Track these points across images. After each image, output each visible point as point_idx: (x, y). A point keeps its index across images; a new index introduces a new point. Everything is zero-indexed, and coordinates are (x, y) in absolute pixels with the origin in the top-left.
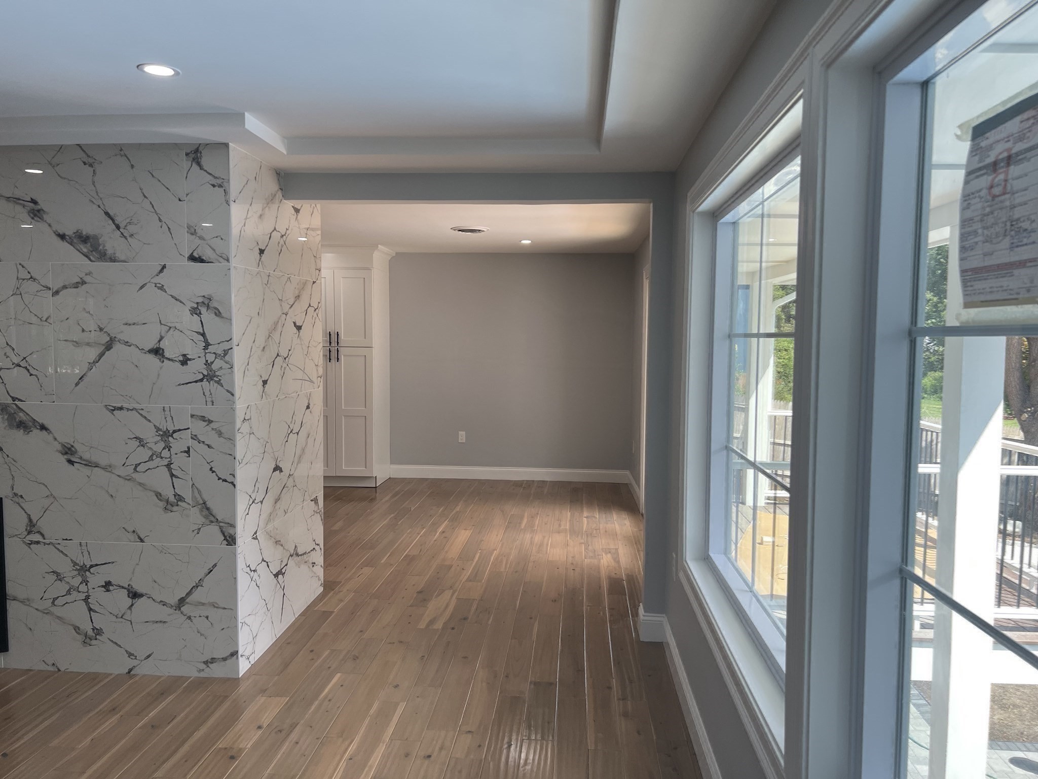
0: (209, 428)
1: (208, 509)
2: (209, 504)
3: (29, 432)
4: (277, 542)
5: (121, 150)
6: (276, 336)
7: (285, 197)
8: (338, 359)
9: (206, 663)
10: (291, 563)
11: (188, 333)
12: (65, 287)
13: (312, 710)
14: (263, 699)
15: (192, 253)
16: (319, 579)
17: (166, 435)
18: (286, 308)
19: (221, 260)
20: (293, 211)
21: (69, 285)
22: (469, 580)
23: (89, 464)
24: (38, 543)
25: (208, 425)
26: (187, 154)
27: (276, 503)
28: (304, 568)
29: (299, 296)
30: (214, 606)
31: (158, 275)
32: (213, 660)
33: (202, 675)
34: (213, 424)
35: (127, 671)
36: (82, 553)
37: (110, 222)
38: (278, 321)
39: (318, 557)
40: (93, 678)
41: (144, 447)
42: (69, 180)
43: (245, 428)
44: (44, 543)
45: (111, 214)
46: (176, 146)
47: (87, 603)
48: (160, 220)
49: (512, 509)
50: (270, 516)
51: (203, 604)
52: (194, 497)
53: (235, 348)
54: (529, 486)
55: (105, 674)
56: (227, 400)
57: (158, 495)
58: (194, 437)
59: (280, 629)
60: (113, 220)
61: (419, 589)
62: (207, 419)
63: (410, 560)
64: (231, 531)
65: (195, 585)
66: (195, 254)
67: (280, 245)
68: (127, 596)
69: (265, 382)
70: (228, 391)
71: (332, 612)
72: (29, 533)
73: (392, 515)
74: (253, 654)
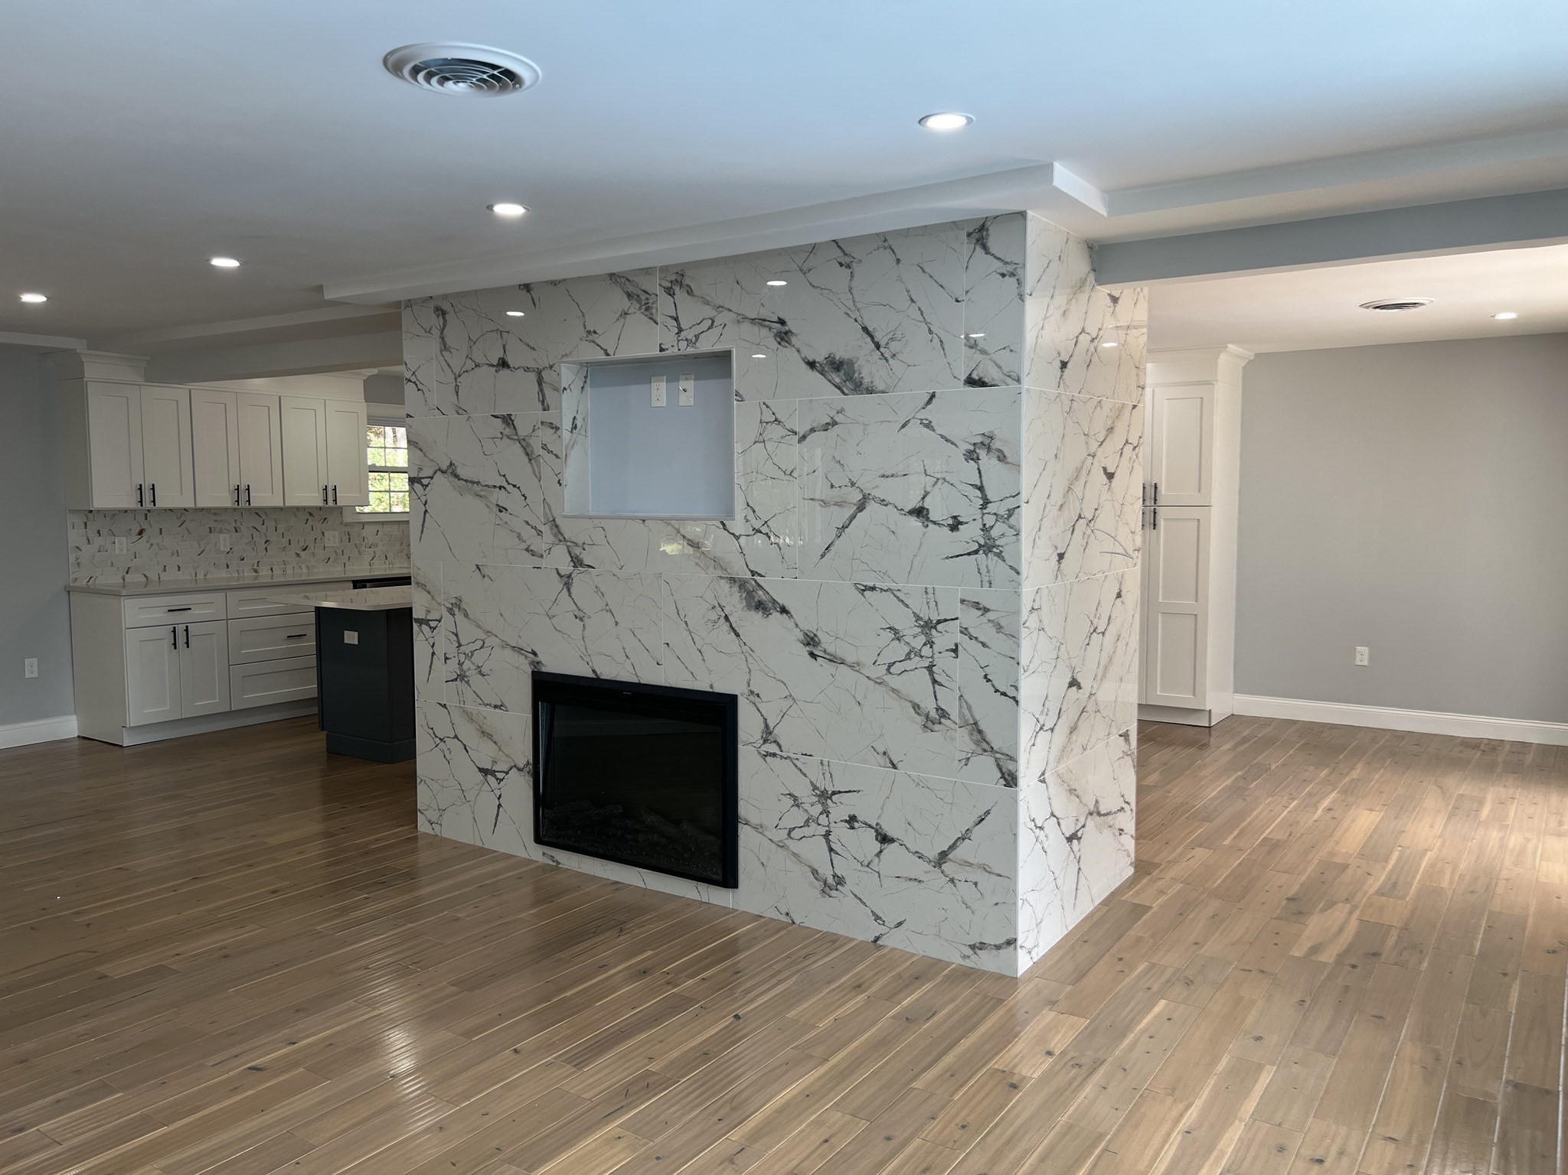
0: (984, 619)
1: (980, 732)
2: (982, 726)
3: (768, 615)
4: (1072, 791)
5: (884, 241)
6: (1078, 488)
7: (1100, 281)
8: (1155, 525)
9: (973, 947)
10: (1090, 823)
11: (962, 487)
12: (813, 430)
13: (1124, 1045)
14: (1052, 1014)
15: (970, 374)
16: (1129, 856)
17: (928, 626)
18: (1094, 445)
19: (1009, 380)
20: (1108, 301)
21: (818, 427)
22: (1380, 893)
23: (833, 659)
24: (774, 755)
25: (982, 615)
26: (969, 235)
27: (1071, 732)
28: (1107, 832)
29: (1112, 428)
30: (985, 869)
31: (924, 408)
32: (982, 946)
33: (967, 963)
34: (989, 613)
35: (873, 939)
36: (824, 774)
37: (869, 339)
38: (1082, 467)
39: (1128, 822)
40: (832, 940)
41: (899, 640)
42: (822, 289)
43: (1033, 622)
44: (781, 756)
45: (870, 329)
46: (955, 225)
47: (828, 841)
48: (930, 332)
49: (1461, 786)
50: (1064, 751)
51: (971, 865)
52: (961, 715)
53: (1024, 506)
54: (1494, 749)
55: (847, 937)
56: (1010, 581)
57: (916, 707)
58: (964, 631)
59: (1073, 919)
60: (872, 337)
61: (1290, 894)
62: (981, 606)
63: (1273, 846)
64: (1011, 767)
65: (961, 836)
66: (975, 376)
67: (1090, 354)
68: (874, 838)
69: (1061, 556)
70: (1011, 567)
71: (1150, 908)
72: (765, 741)
73: (1239, 773)
74: (1036, 948)
